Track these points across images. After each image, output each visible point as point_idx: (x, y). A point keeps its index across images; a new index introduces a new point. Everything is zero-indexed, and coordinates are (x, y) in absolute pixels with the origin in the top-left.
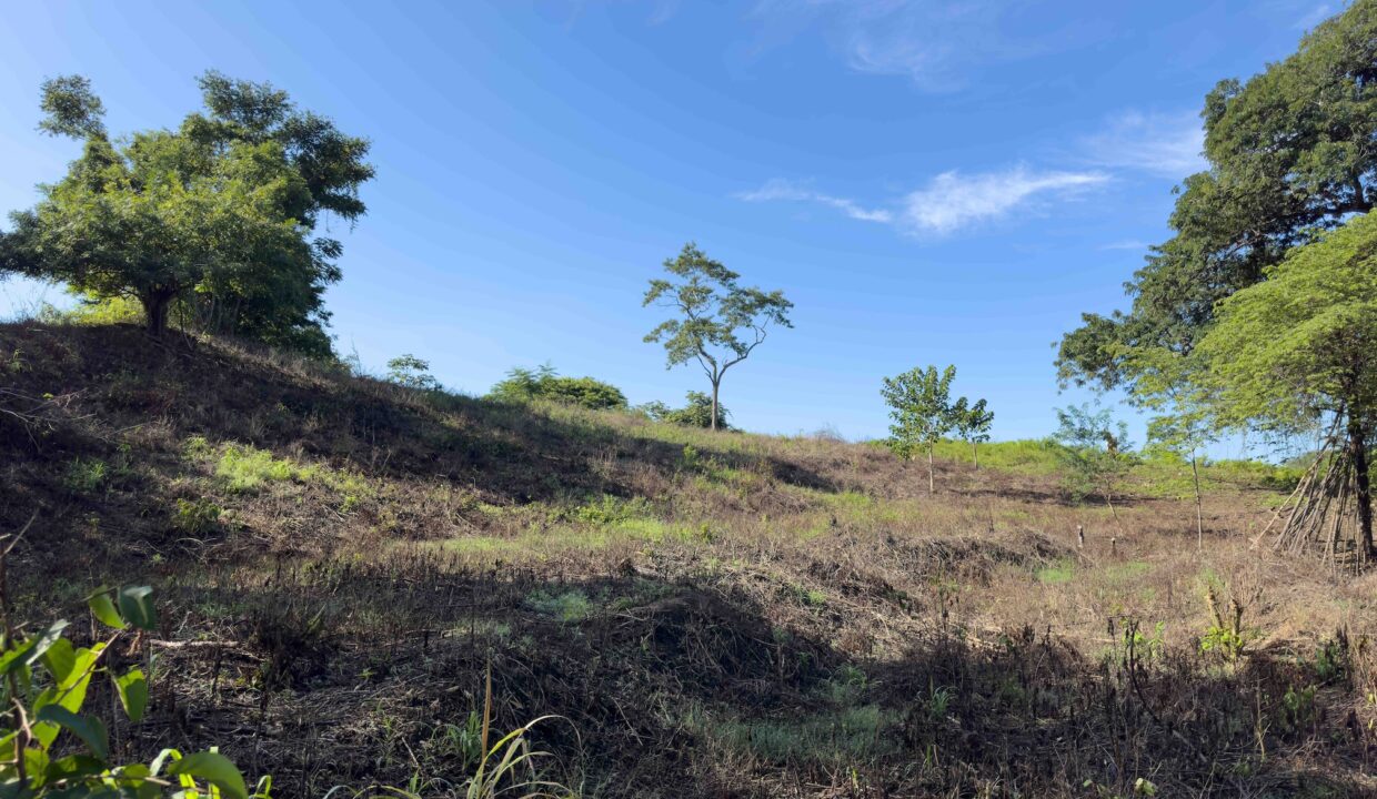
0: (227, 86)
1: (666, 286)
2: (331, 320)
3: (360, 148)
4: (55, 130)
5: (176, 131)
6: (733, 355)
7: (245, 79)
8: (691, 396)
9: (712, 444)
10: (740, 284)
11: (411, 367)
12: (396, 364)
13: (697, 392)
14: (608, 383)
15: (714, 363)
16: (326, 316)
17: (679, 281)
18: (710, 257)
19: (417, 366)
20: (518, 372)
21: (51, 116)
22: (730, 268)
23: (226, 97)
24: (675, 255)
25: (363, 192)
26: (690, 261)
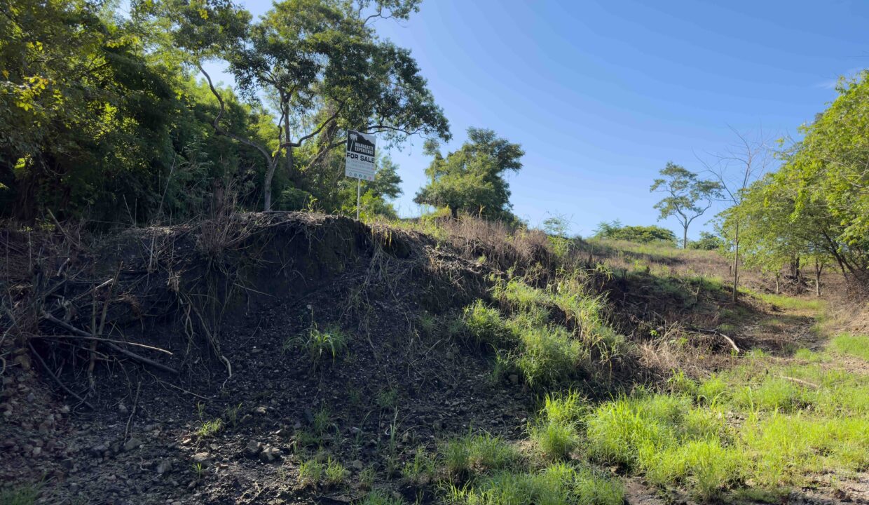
0: (475, 131)
1: (663, 181)
2: (513, 208)
3: (517, 146)
4: (427, 154)
5: (460, 150)
6: (695, 214)
7: (481, 128)
8: (702, 234)
9: (659, 253)
10: (698, 178)
11: (553, 224)
12: (547, 222)
13: (705, 232)
14: (666, 229)
15: (685, 218)
16: (511, 206)
17: (669, 179)
18: (679, 167)
19: (556, 223)
20: (603, 225)
21: (426, 150)
22: (692, 172)
23: (475, 135)
24: (664, 167)
25: (521, 160)
26: (672, 170)
